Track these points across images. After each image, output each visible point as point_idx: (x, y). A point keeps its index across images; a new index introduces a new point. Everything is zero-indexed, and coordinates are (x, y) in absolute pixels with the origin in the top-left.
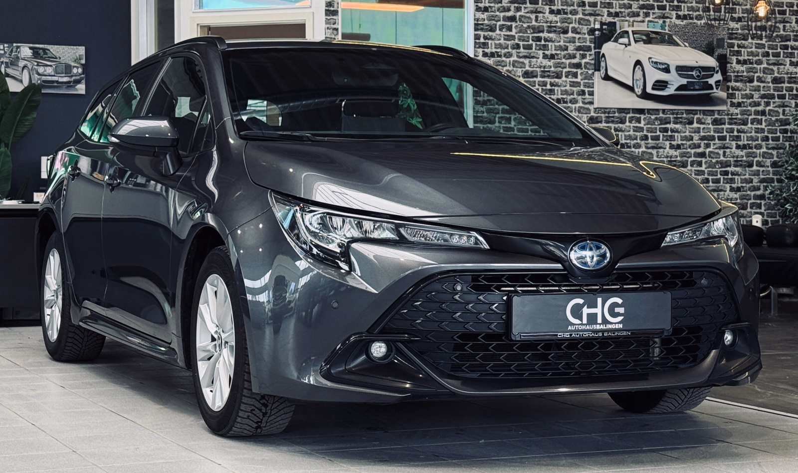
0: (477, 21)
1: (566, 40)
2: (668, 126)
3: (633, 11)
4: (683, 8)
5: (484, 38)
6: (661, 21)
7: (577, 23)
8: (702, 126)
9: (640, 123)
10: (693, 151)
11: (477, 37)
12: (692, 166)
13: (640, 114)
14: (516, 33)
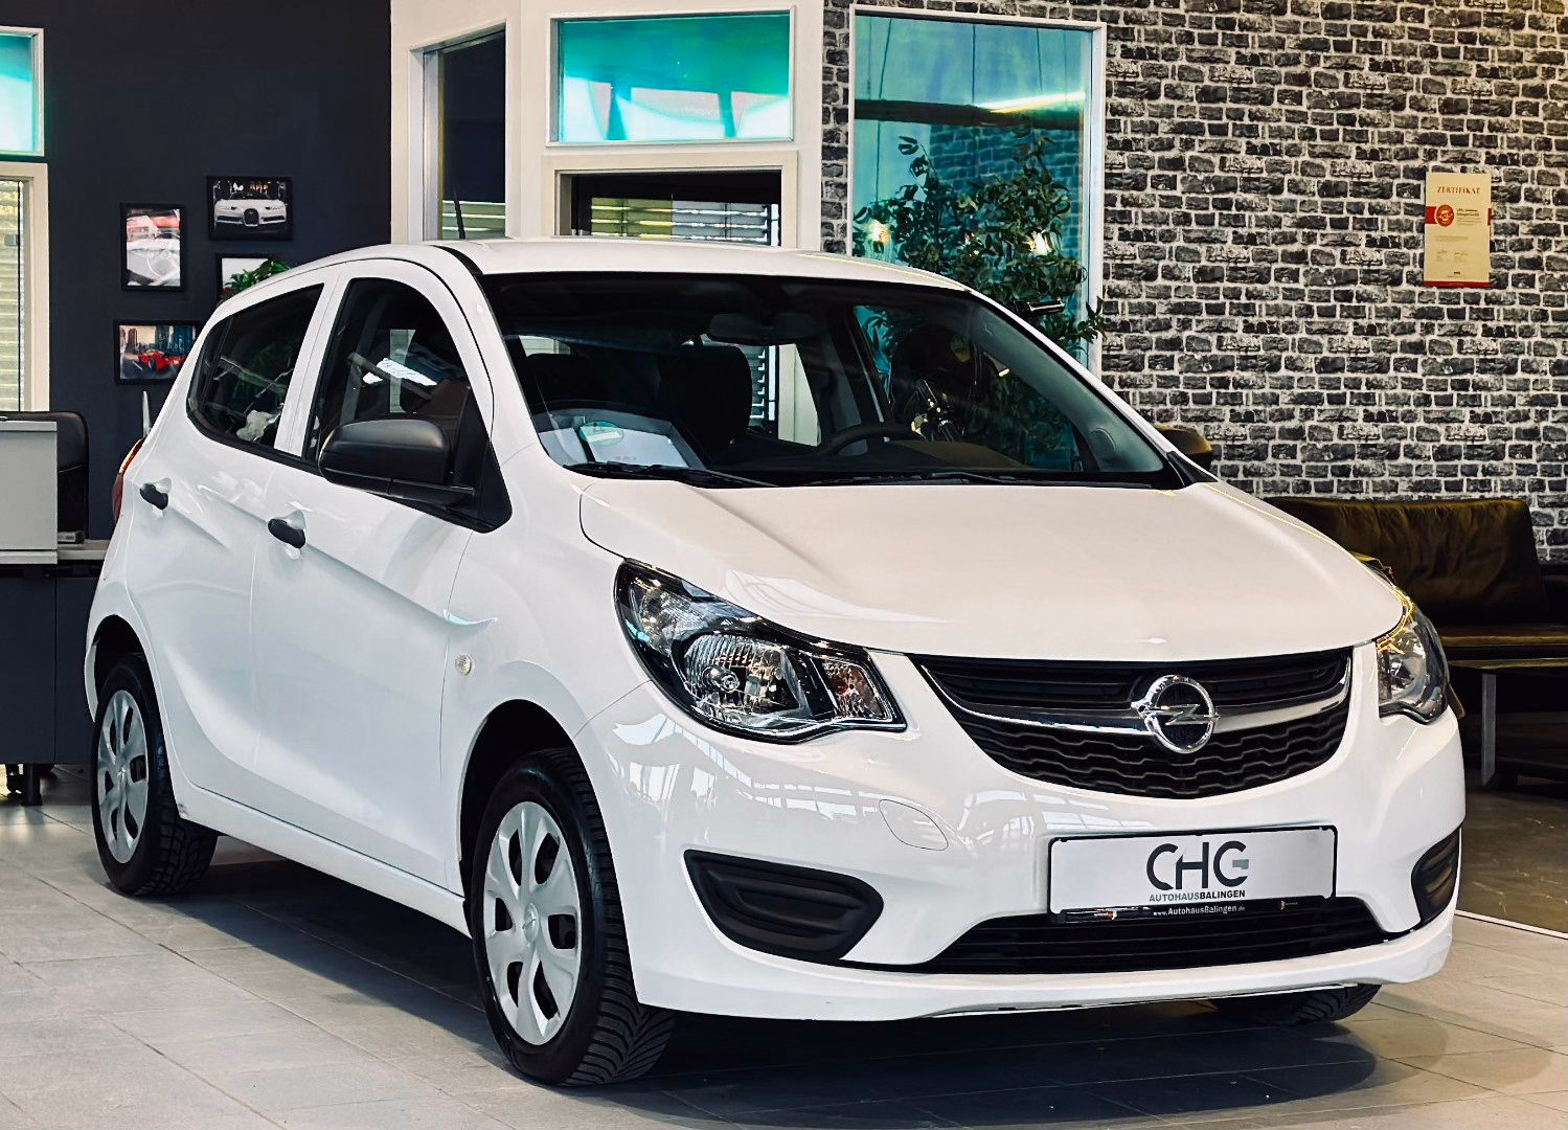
0: (1111, 169)
1: (1278, 205)
2: (1468, 376)
3: (1405, 149)
4: (1499, 141)
5: (1122, 202)
6: (1457, 168)
7: (1299, 172)
8: (1532, 377)
9: (1415, 371)
10: (1514, 426)
11: (1109, 201)
12: (1512, 456)
13: (1415, 353)
14: (1183, 193)
